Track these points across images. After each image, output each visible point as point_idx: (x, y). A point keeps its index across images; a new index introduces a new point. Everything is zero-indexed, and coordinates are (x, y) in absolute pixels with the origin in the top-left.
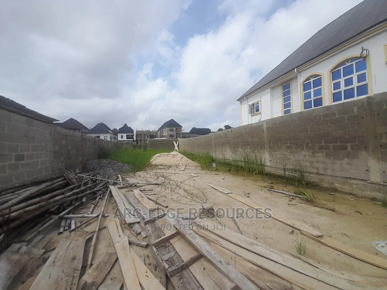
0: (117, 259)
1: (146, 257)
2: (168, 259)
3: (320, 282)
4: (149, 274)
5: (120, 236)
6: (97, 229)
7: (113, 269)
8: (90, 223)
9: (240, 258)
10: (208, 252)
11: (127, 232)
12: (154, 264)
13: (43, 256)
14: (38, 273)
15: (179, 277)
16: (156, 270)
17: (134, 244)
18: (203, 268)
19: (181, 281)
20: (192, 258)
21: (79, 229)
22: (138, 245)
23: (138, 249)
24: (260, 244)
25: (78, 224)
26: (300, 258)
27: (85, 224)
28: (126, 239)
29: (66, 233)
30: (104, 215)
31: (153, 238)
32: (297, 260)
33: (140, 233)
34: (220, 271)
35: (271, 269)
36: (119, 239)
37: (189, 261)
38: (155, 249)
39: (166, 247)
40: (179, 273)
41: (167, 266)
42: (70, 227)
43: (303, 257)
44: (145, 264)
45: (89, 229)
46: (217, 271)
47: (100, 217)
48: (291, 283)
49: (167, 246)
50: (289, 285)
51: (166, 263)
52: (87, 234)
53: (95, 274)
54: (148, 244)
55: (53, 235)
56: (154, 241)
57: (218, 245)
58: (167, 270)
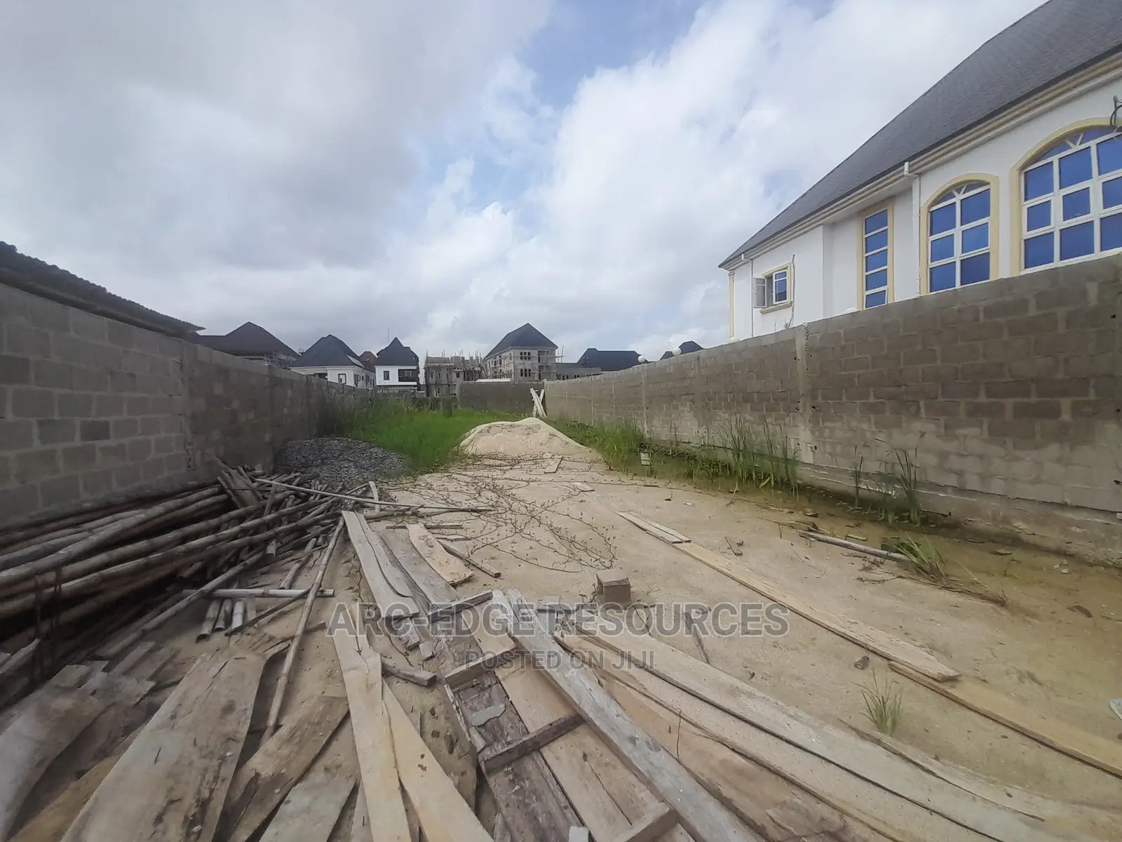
0: (347, 716)
1: (428, 714)
2: (486, 723)
3: (935, 816)
4: (430, 761)
5: (360, 652)
6: (299, 632)
7: (334, 743)
8: (284, 614)
9: (693, 729)
10: (599, 710)
11: (381, 641)
12: (448, 734)
13: (147, 700)
14: (126, 748)
15: (511, 777)
16: (451, 752)
17: (399, 675)
18: (581, 755)
19: (517, 787)
20: (551, 724)
21: (251, 630)
22: (407, 679)
23: (410, 688)
24: (759, 694)
25: (252, 615)
26: (878, 742)
27: (272, 615)
28: (373, 662)
29: (218, 638)
30: (322, 591)
31: (449, 662)
32: (868, 746)
33: (416, 647)
34: (628, 765)
35: (787, 770)
36: (357, 660)
37: (542, 731)
38: (450, 693)
39: (483, 690)
40: (514, 764)
41: (480, 743)
42: (229, 621)
43: (886, 739)
44: (422, 734)
45: (279, 629)
46: (620, 767)
47: (311, 596)
48: (843, 813)
49: (486, 686)
50: (835, 818)
51: (480, 733)
52: (272, 643)
53: (285, 751)
54: (435, 676)
55: (184, 644)
56: (452, 669)
57: (635, 689)
58: (480, 752)
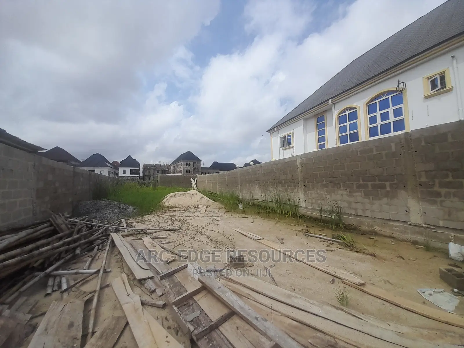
0: (127, 323)
1: (164, 320)
2: (193, 319)
3: (366, 335)
4: (171, 338)
5: (128, 295)
6: (98, 288)
7: (122, 337)
8: (87, 282)
9: (277, 313)
10: (241, 308)
11: (138, 290)
12: (175, 327)
13: (29, 323)
14: (29, 343)
15: (207, 340)
16: (177, 334)
17: (148, 304)
18: (236, 328)
19: (211, 344)
20: (222, 316)
21: (73, 289)
22: (152, 306)
23: (153, 310)
24: (299, 296)
25: (72, 283)
26: (342, 310)
27: (81, 283)
28: (137, 299)
29: (57, 295)
30: (105, 270)
31: (172, 296)
32: (340, 312)
33: (154, 291)
34: (256, 328)
35: (313, 324)
36: (128, 299)
37: (219, 320)
38: (175, 308)
39: (189, 306)
40: (208, 335)
41: (192, 328)
42: (60, 286)
43: (345, 308)
44: (164, 327)
45: (87, 288)
46: (252, 330)
47: (101, 272)
48: (334, 338)
49: (191, 304)
50: (332, 340)
51: (191, 324)
52: (85, 295)
53: (100, 343)
54: (165, 303)
55: (39, 297)
56: (173, 299)
57: (251, 299)
58: (192, 332)
